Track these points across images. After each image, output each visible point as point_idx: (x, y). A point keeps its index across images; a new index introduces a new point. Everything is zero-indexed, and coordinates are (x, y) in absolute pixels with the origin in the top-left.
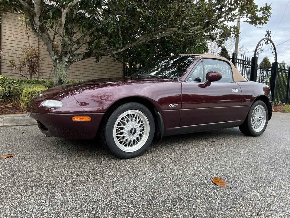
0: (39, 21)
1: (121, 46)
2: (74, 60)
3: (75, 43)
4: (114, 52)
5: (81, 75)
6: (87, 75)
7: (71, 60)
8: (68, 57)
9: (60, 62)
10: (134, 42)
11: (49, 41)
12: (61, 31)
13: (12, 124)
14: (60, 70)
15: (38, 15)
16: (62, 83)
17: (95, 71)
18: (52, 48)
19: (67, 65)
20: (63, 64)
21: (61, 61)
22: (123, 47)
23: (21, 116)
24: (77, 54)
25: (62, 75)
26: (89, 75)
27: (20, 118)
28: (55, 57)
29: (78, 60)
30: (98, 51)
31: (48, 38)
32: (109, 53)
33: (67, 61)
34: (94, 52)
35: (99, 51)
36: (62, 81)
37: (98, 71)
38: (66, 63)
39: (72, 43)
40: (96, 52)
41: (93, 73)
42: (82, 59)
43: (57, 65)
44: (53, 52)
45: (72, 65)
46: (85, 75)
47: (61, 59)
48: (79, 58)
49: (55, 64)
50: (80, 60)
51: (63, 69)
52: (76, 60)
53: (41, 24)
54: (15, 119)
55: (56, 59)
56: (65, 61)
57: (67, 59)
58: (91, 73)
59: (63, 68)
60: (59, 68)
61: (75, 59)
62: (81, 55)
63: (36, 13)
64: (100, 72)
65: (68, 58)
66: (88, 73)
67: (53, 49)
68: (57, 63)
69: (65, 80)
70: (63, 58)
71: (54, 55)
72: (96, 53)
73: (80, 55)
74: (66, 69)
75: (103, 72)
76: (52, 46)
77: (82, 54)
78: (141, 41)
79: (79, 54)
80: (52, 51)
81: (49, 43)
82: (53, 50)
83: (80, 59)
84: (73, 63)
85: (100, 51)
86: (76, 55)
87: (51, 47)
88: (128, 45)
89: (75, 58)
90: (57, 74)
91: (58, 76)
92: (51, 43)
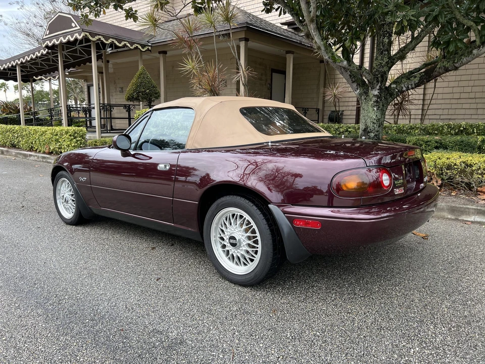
2: (399, 91)
4: (465, 59)
7: (394, 90)
8: (378, 87)
9: (365, 99)
14: (366, 112)
16: (369, 132)
18: (350, 80)
19: (377, 102)
20: (371, 100)
21: (368, 96)
22: (483, 43)
25: (369, 119)
28: (359, 91)
29: (408, 87)
33: (376, 95)
34: (437, 66)
36: (369, 129)
38: (374, 99)
42: (417, 86)
43: (362, 103)
44: (353, 84)
47: (368, 93)
48: (412, 85)
50: (412, 89)
51: (371, 109)
52: (404, 89)
55: (360, 95)
56: (372, 96)
57: (376, 92)
59: (370, 107)
60: (366, 107)
61: (402, 88)
62: (415, 77)
65: (378, 89)
67: (353, 80)
69: (373, 126)
70: (370, 91)
71: (357, 89)
73: (412, 78)
74: (375, 109)
76: (350, 76)
77: (418, 75)
80: (352, 83)
82: (353, 82)
83: (414, 86)
86: (404, 80)
89: (403, 86)
90: (363, 118)
91: (364, 121)
92: (346, 71)
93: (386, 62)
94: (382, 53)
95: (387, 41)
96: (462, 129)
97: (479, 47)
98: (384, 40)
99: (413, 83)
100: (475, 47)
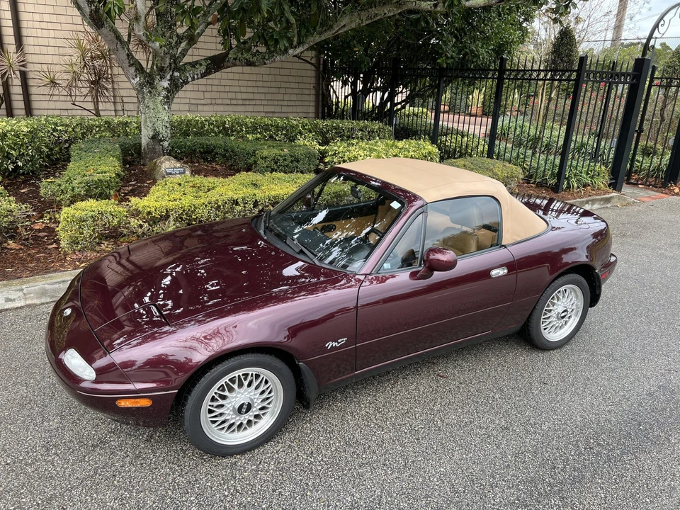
0: (88, 1)
1: (295, 43)
2: (184, 81)
3: (182, 39)
4: (278, 57)
5: (214, 88)
6: (227, 89)
7: (178, 80)
8: (168, 77)
9: (150, 92)
10: (325, 30)
11: (119, 45)
12: (139, 31)
13: (43, 300)
14: (152, 111)
16: (161, 141)
17: (247, 77)
18: (128, 61)
19: (167, 97)
20: (159, 95)
21: (154, 88)
22: (299, 43)
23: (59, 283)
24: (190, 63)
25: (159, 122)
26: (233, 89)
27: (57, 286)
28: (138, 79)
29: (194, 77)
30: (240, 56)
31: (115, 40)
32: (267, 60)
33: (167, 88)
34: (230, 56)
35: (242, 54)
36: (161, 136)
37: (254, 78)
38: (164, 93)
39: (174, 42)
40: (235, 57)
41: (241, 83)
42: (203, 76)
43: (144, 98)
44: (131, 68)
45: (181, 94)
46: (222, 89)
47: (153, 84)
48: (197, 74)
49: (140, 96)
50: (198, 79)
51: (160, 107)
52: (190, 79)
53: (93, 8)
54: (48, 290)
55: (141, 85)
56: (161, 89)
57: (166, 84)
58: (236, 83)
59: (159, 105)
60: (151, 104)
61: (188, 78)
62: (201, 65)
64: (259, 77)
65: (169, 80)
66: (229, 83)
67: (132, 62)
68: (144, 93)
69: (166, 132)
70: (156, 81)
71: (136, 76)
72: (235, 59)
73: (198, 66)
74: (166, 107)
75: (266, 78)
76: (128, 55)
77: (203, 63)
78: (344, 26)
79: (196, 63)
80: (129, 66)
81: (120, 49)
82: (131, 65)
83: (200, 76)
84: (182, 86)
85: (245, 55)
86: (188, 67)
88: (312, 38)
89: (188, 75)
90: (148, 120)
91: (151, 125)
92: (124, 48)
96: (227, 126)
97: (296, 47)
99: (199, 72)
100: (292, 46)
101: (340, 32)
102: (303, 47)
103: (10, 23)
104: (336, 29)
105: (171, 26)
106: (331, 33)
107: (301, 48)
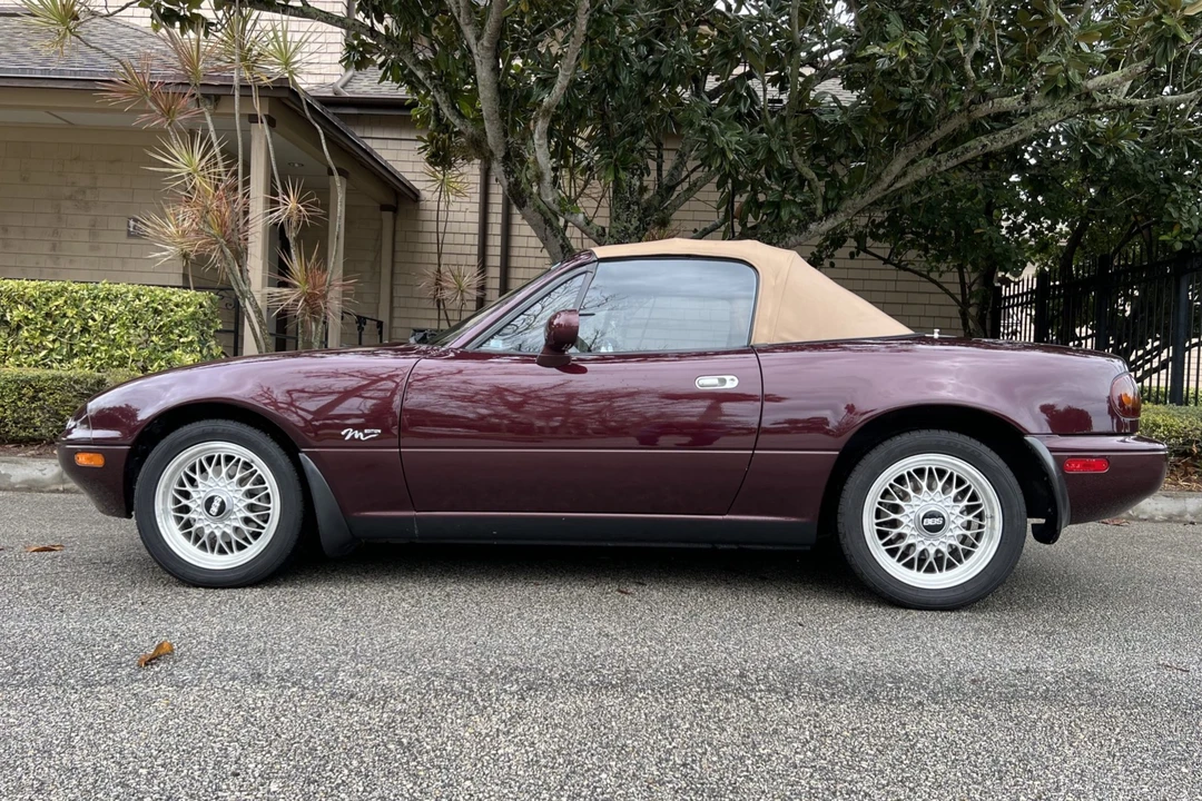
0: (506, 171)
1: (819, 212)
4: (792, 239)
10: (870, 186)
11: (548, 231)
15: (500, 154)
22: (828, 212)
31: (542, 224)
39: (632, 228)
53: (512, 180)
63: (493, 149)
76: (562, 247)
81: (551, 238)
87: (560, 249)
88: (850, 203)
92: (556, 236)
93: (636, 229)
94: (628, 207)
95: (638, 183)
97: (821, 219)
98: (633, 182)
100: (812, 217)
101: (898, 185)
102: (835, 219)
103: (498, 251)
104: (887, 180)
105: (629, 204)
106: (880, 188)
107: (831, 220)
